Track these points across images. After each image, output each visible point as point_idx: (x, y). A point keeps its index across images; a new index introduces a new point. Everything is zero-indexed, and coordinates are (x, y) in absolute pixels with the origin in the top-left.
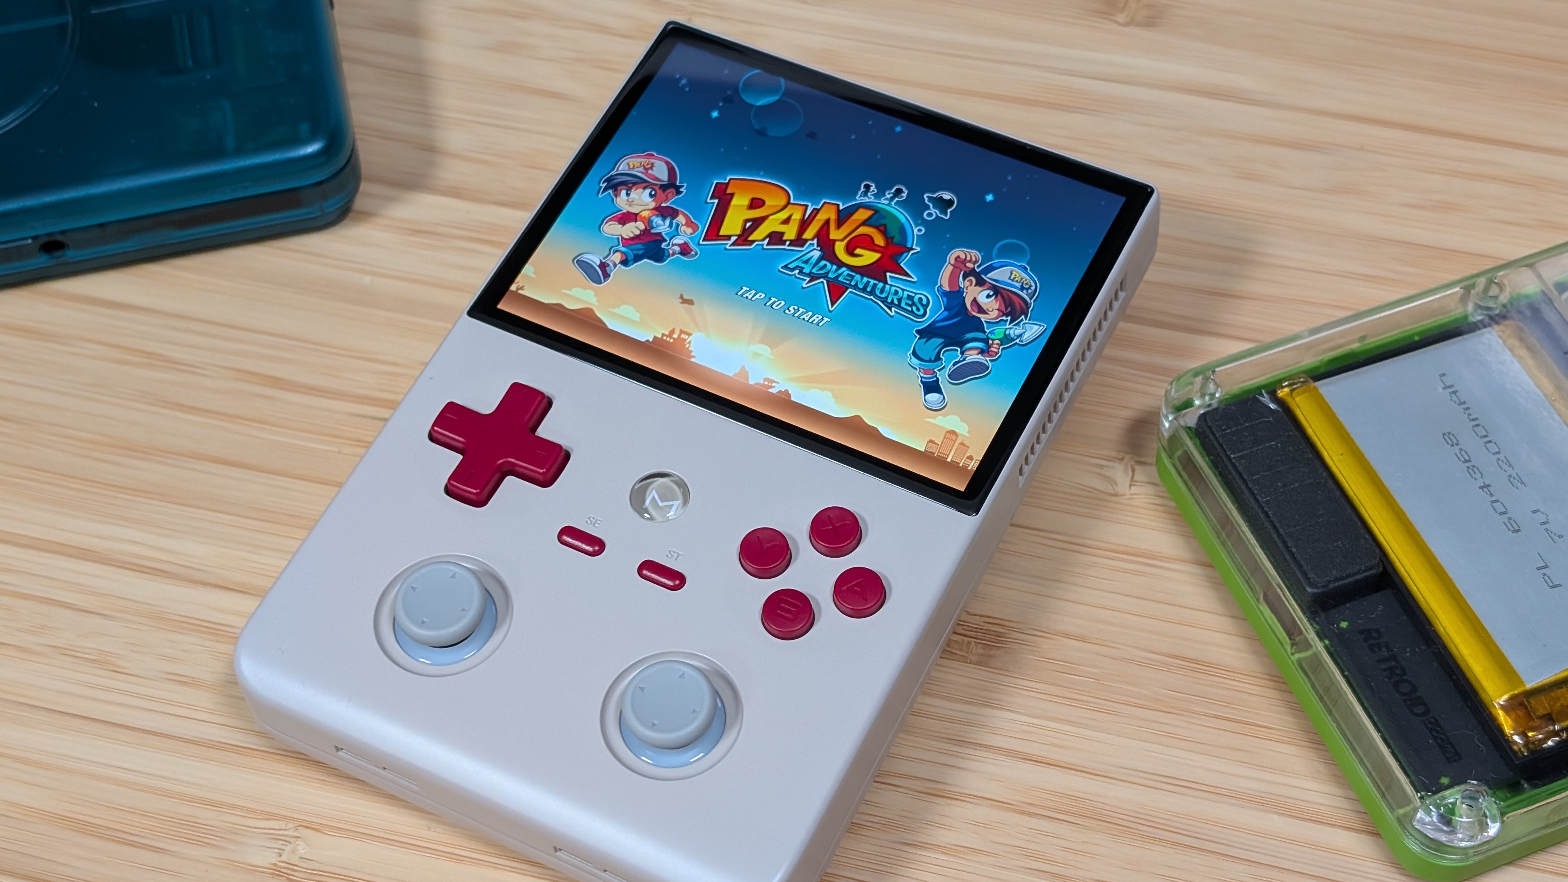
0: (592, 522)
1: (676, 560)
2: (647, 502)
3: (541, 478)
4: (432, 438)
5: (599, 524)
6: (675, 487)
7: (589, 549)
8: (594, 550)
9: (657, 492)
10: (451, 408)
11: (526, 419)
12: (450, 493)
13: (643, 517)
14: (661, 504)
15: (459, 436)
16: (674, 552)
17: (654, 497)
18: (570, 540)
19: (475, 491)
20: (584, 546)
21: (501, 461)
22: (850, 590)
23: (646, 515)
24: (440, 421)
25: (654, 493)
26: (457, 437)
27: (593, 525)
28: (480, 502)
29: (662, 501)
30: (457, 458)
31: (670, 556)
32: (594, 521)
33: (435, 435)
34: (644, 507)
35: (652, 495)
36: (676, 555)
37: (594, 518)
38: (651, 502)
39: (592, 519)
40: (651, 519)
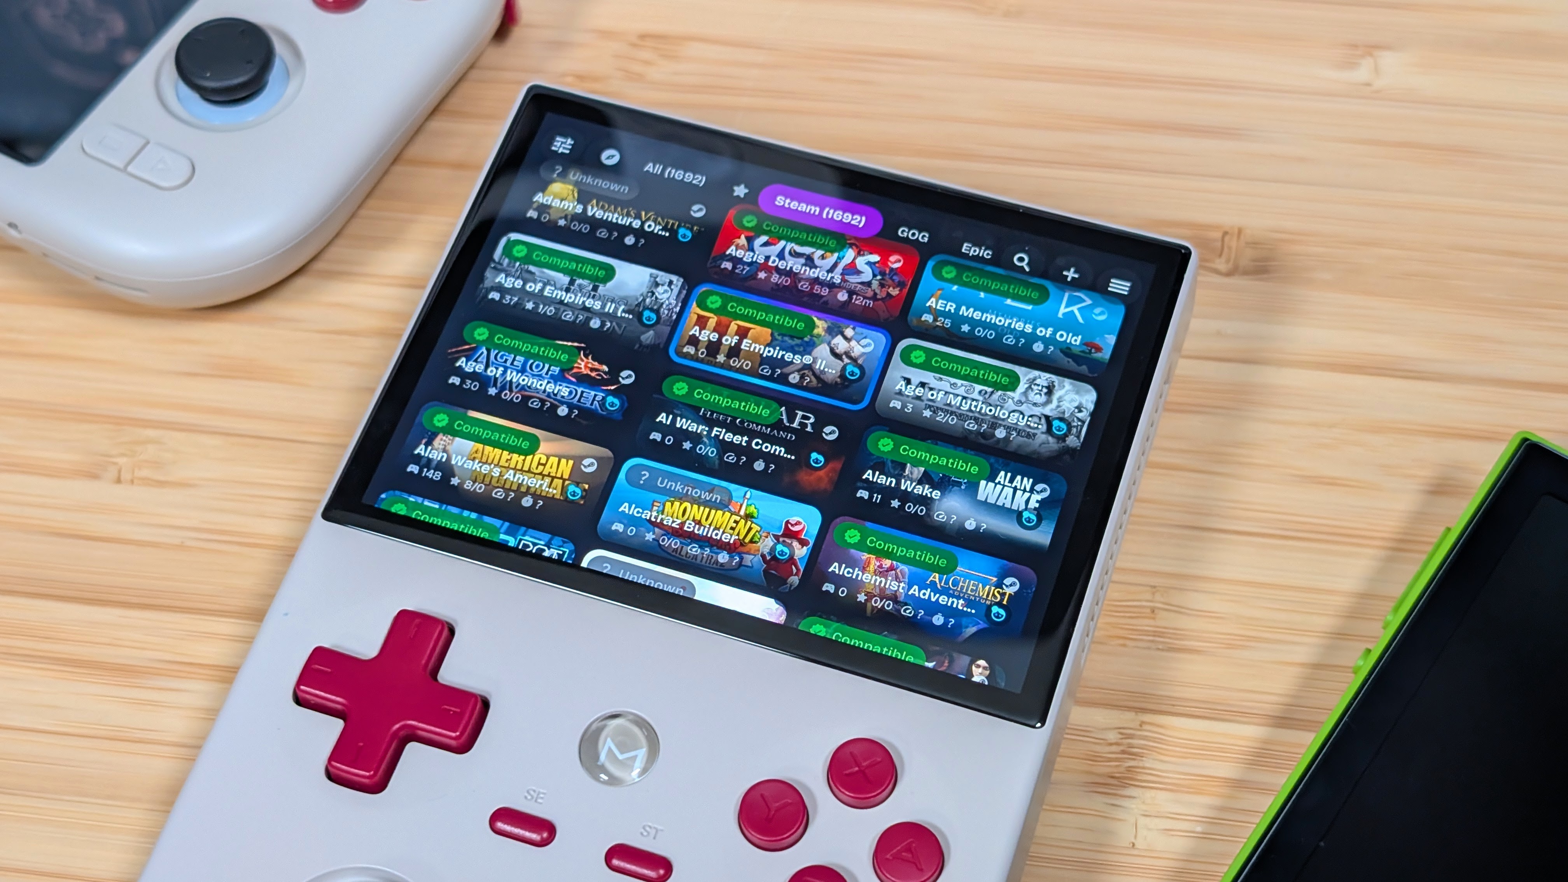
0: (532, 797)
1: (654, 838)
2: (603, 757)
3: (453, 743)
4: (299, 701)
5: (542, 798)
6: (636, 730)
7: (534, 836)
8: (542, 838)
9: (613, 740)
10: (320, 655)
11: (423, 662)
12: (332, 777)
13: (597, 779)
14: (620, 757)
15: (337, 696)
16: (650, 827)
17: (610, 749)
18: (508, 828)
19: (368, 774)
20: (528, 834)
21: (397, 726)
22: (896, 857)
23: (602, 776)
24: (307, 676)
25: (610, 743)
26: (333, 697)
27: (536, 801)
28: (377, 786)
29: (622, 753)
30: (337, 725)
31: (645, 834)
32: (535, 796)
33: (300, 694)
34: (599, 763)
35: (607, 746)
36: (653, 832)
37: (534, 791)
38: (607, 755)
39: (532, 793)
40: (614, 781)
